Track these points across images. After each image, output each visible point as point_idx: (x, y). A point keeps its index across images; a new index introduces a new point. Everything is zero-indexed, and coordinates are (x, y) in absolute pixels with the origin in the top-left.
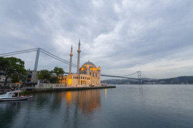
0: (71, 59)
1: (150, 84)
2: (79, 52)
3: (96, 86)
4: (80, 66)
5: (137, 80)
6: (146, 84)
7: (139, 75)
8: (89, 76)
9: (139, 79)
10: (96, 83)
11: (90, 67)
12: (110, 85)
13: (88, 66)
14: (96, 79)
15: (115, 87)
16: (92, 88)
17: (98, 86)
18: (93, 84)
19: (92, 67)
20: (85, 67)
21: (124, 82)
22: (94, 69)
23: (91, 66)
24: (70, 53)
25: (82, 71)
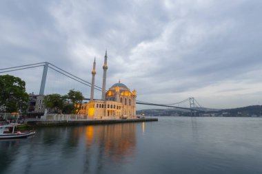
0: (93, 79)
1: (207, 116)
2: (105, 68)
3: (129, 118)
4: (107, 89)
5: (190, 111)
6: (201, 116)
7: (192, 102)
8: (120, 104)
9: (192, 109)
10: (130, 114)
11: (121, 91)
12: (149, 117)
13: (118, 90)
14: (129, 108)
15: (156, 120)
16: (123, 121)
17: (133, 118)
18: (125, 116)
19: (124, 91)
20: (114, 91)
21: (169, 113)
22: (126, 95)
23: (122, 89)
24: (92, 70)
25: (110, 96)
